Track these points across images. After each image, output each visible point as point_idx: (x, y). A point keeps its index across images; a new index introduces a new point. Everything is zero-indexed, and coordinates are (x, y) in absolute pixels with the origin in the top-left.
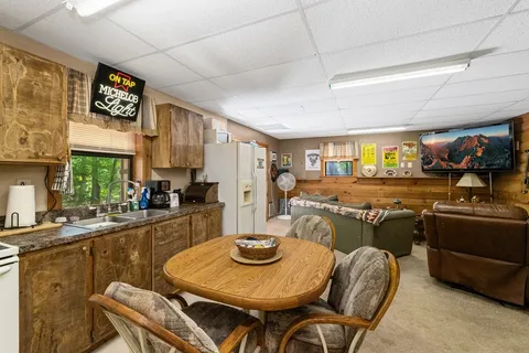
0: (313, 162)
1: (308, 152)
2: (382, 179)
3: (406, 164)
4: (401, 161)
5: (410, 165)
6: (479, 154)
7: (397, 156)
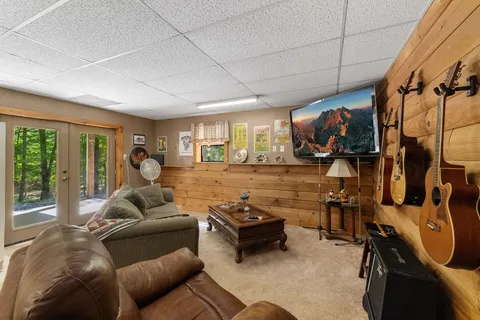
0: (187, 147)
1: (182, 134)
2: (252, 166)
3: (278, 149)
4: (273, 144)
5: (282, 149)
6: (343, 134)
7: (269, 138)
